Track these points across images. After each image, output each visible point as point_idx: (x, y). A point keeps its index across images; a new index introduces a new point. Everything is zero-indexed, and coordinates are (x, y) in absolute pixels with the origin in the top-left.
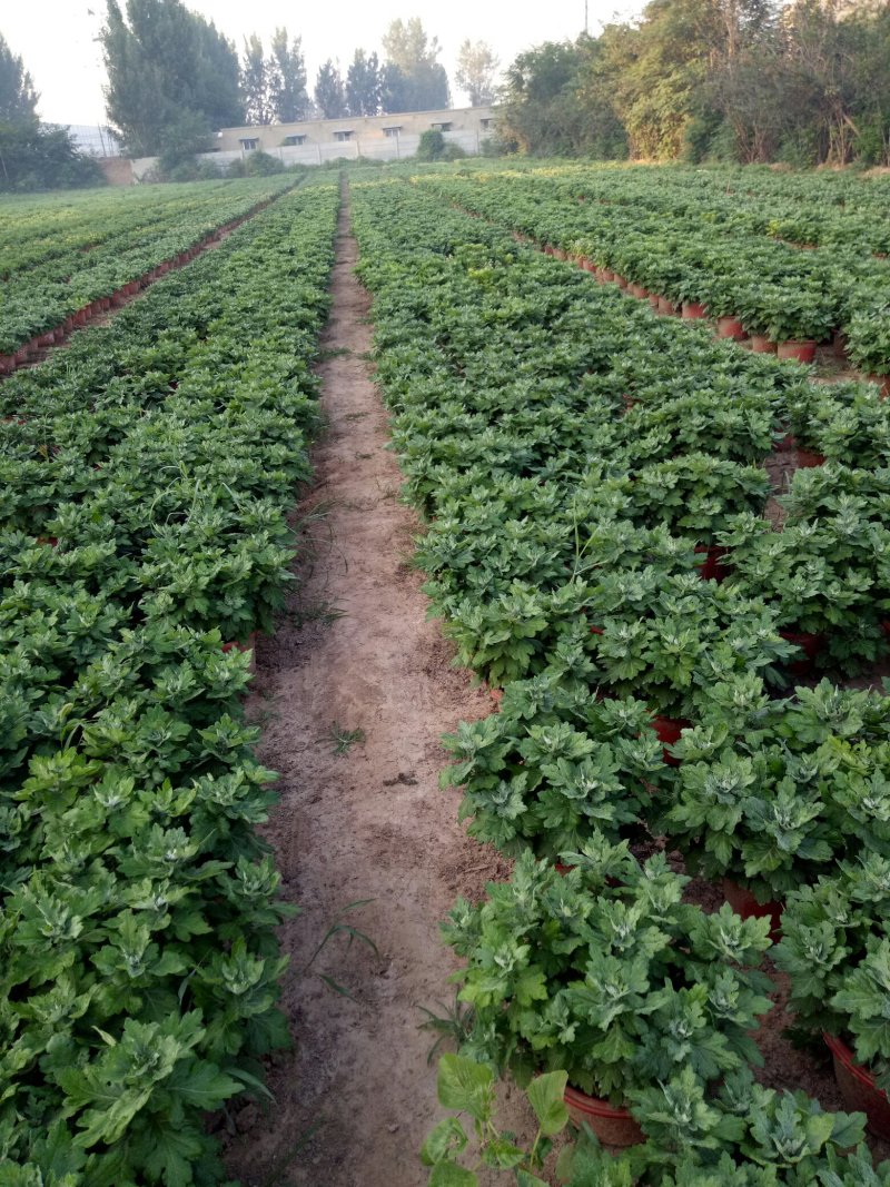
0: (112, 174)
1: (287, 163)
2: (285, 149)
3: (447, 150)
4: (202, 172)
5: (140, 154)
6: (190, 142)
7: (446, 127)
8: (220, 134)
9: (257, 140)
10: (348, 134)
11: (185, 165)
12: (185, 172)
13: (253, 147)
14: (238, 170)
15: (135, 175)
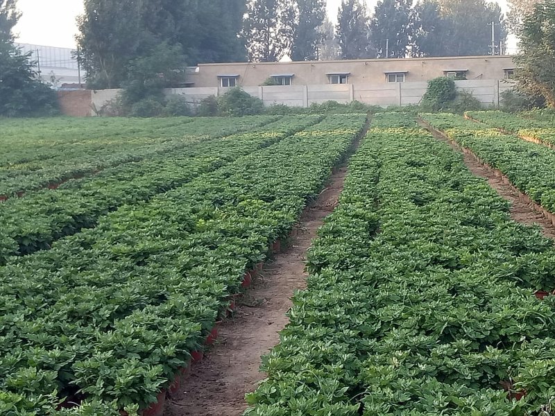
0: (67, 104)
1: (268, 104)
2: (268, 89)
3: (459, 100)
4: (168, 108)
5: (103, 85)
6: (161, 75)
7: (462, 75)
8: (197, 69)
9: (238, 77)
10: (343, 77)
11: (150, 100)
12: (149, 106)
13: (232, 84)
14: (210, 108)
15: (93, 107)
